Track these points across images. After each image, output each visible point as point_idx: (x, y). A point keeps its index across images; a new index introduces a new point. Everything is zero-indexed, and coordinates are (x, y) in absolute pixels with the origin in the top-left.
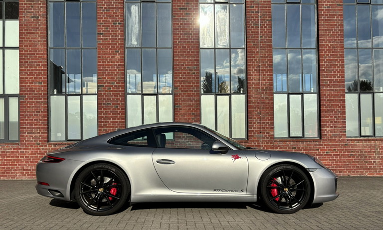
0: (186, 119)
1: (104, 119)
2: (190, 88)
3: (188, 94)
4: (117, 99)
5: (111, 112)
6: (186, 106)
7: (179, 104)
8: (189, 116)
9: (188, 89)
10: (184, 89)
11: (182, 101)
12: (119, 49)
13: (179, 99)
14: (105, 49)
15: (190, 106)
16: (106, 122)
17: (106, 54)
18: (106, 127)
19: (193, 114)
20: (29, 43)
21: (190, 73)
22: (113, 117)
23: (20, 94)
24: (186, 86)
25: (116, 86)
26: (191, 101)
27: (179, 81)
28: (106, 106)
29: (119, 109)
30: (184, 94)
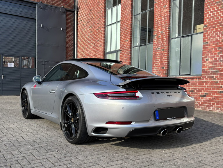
0: (212, 54)
1: (156, 61)
2: (218, 23)
3: (216, 29)
4: (164, 44)
5: (160, 54)
6: (214, 42)
7: (207, 40)
8: (215, 51)
9: (216, 24)
10: (212, 25)
11: (210, 38)
12: (166, 4)
13: (208, 35)
14: (158, 7)
15: (217, 41)
16: (157, 63)
17: (159, 11)
18: (157, 66)
19: (219, 48)
20: (124, 16)
21: (219, 7)
22: (160, 58)
23: (120, 49)
24: (215, 21)
25: (163, 34)
26: (218, 36)
27: (208, 18)
28: (157, 51)
29: (164, 52)
30: (212, 30)
